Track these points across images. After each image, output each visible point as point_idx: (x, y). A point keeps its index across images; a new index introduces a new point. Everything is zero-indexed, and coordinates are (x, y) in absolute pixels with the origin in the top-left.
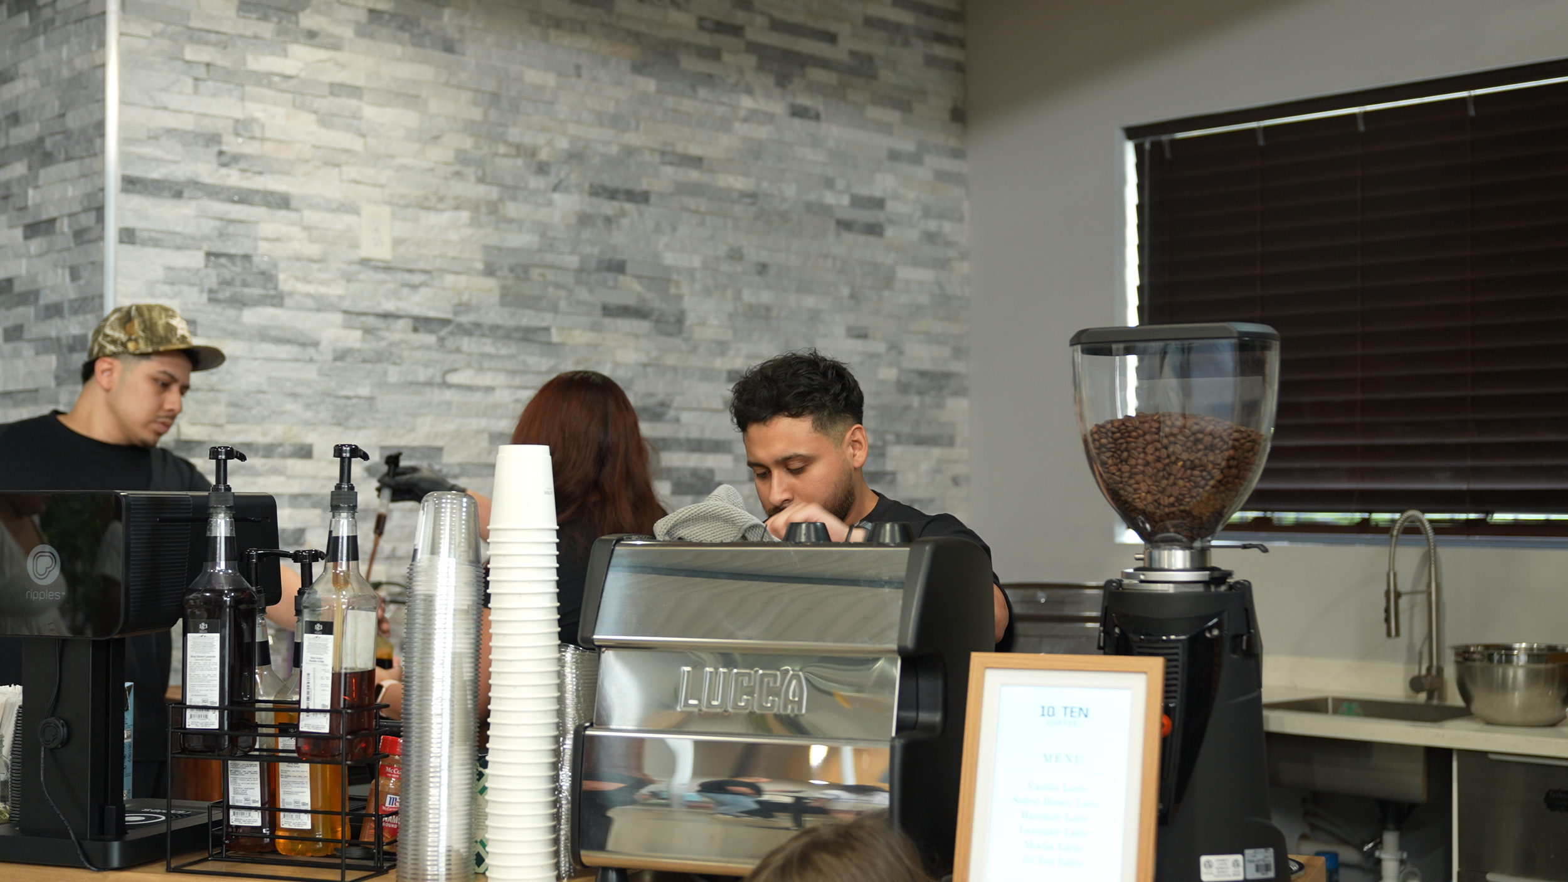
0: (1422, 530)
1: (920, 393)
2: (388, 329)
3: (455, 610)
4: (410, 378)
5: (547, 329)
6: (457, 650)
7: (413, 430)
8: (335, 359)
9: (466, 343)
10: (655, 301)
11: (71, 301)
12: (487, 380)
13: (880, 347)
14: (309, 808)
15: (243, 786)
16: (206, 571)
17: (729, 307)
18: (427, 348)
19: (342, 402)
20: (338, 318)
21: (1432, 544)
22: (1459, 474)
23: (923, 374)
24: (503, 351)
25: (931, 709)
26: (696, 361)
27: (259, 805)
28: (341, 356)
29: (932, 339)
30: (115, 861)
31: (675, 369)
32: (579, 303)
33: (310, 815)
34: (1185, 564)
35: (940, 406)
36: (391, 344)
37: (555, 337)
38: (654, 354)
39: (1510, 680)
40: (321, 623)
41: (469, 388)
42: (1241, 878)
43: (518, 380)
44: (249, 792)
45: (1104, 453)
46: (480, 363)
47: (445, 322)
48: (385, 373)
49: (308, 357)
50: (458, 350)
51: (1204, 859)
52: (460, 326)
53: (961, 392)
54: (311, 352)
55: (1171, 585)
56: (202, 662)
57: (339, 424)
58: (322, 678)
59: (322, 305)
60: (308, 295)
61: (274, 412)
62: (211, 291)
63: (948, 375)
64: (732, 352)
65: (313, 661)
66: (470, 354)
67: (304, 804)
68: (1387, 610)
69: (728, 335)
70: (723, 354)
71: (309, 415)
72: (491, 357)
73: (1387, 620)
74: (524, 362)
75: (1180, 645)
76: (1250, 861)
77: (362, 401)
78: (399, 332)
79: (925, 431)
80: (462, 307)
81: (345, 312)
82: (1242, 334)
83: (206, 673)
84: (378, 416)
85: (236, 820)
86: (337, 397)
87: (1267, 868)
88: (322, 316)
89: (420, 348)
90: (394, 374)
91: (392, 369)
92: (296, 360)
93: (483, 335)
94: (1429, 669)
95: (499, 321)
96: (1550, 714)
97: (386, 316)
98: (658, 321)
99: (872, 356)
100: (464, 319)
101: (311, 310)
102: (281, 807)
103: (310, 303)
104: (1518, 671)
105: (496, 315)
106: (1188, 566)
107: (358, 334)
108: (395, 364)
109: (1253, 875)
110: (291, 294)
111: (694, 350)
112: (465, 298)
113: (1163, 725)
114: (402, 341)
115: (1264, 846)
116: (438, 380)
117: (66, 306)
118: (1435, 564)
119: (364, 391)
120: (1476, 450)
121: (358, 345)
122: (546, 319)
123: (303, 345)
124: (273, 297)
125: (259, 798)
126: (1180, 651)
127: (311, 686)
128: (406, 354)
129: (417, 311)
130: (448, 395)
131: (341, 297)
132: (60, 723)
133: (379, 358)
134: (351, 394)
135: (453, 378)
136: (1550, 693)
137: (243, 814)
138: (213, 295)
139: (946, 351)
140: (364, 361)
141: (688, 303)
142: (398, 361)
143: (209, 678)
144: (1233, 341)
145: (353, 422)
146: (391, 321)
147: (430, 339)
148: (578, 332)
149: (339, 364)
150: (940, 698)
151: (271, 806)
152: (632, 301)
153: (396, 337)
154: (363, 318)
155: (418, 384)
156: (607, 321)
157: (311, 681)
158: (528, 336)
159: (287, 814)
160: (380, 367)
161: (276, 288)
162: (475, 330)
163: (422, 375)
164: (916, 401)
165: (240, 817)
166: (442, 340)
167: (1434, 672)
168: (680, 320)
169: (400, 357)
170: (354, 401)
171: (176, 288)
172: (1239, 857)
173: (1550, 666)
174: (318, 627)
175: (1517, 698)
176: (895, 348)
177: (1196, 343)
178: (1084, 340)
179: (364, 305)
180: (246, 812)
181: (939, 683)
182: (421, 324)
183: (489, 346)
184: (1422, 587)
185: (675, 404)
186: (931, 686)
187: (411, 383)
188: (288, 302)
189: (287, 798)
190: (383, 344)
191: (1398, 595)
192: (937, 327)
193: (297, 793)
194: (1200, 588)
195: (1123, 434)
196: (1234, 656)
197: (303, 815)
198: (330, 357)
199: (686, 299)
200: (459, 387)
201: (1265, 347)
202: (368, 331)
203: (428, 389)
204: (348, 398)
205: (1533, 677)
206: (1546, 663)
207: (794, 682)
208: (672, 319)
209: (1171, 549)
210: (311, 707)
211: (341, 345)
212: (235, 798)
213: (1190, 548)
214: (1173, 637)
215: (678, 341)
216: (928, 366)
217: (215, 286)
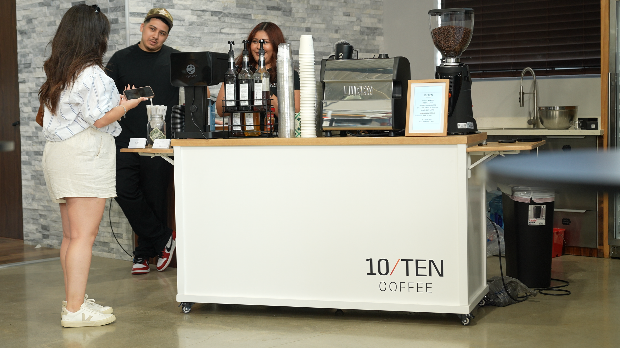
0: (532, 75)
1: (367, 35)
2: (204, 15)
3: (289, 76)
4: (211, 31)
5: (250, 14)
6: (290, 85)
7: (212, 47)
8: (189, 25)
9: (227, 19)
10: (283, 5)
11: (110, 8)
12: (233, 31)
13: (354, 19)
14: (253, 124)
15: (236, 121)
16: (229, 70)
17: (306, 6)
18: (216, 21)
19: (192, 38)
20: (190, 12)
21: (535, 78)
22: (544, 56)
23: (368, 28)
24: (238, 22)
25: (399, 94)
26: (296, 25)
27: (240, 125)
28: (191, 24)
29: (371, 16)
30: (211, 136)
31: (289, 27)
32: (259, 5)
33: (253, 126)
34: (454, 61)
35: (374, 39)
36: (205, 20)
37: (253, 18)
38: (283, 22)
39: (554, 115)
40: (259, 80)
41: (228, 34)
42: (466, 128)
43: (242, 31)
44: (237, 122)
45: (436, 35)
46: (231, 26)
47: (220, 13)
48: (204, 29)
49: (182, 25)
50: (224, 22)
51: (458, 124)
52: (225, 14)
53: (381, 34)
54: (182, 22)
55: (451, 66)
56: (230, 91)
57: (191, 46)
58: (260, 92)
59: (185, 8)
60: (181, 5)
61: (173, 42)
62: (154, 4)
63: (376, 29)
64: (307, 22)
65: (257, 89)
66: (228, 23)
67: (252, 124)
68: (520, 98)
69: (306, 16)
70: (304, 22)
71: (183, 43)
72: (234, 23)
73: (520, 102)
74: (244, 25)
75: (452, 78)
76: (468, 125)
77: (197, 38)
78: (207, 16)
79: (369, 48)
80: (225, 8)
81: (192, 10)
82: (466, 10)
83: (231, 93)
84: (202, 43)
85: (235, 129)
86: (190, 37)
87: (472, 126)
88: (185, 11)
89: (213, 21)
90: (206, 30)
91: (206, 28)
92: (178, 25)
93: (231, 17)
94: (534, 118)
95: (236, 12)
96: (565, 125)
97: (203, 11)
98: (284, 11)
99: (352, 22)
100: (226, 12)
101: (182, 9)
102: (246, 125)
103: (182, 7)
104: (557, 113)
105: (235, 10)
106: (455, 62)
107: (196, 17)
108: (206, 26)
109: (469, 128)
110: (176, 4)
111: (295, 21)
112: (226, 5)
113: (449, 95)
114: (208, 19)
115: (472, 122)
116: (219, 31)
117: (109, 9)
118: (536, 85)
119: (198, 35)
120: (549, 48)
121: (196, 21)
122: (250, 11)
123: (180, 20)
124: (171, 5)
125: (240, 123)
126: (453, 79)
127: (257, 95)
128: (209, 23)
129: (212, 9)
130: (222, 36)
131: (190, 5)
132: (195, 106)
133: (202, 24)
134: (194, 36)
135: (223, 31)
136: (566, 118)
137: (236, 127)
138: (155, 5)
139: (376, 20)
140: (198, 26)
141: (293, 5)
142: (207, 25)
143: (232, 94)
144: (464, 12)
145: (195, 45)
146: (205, 12)
147: (216, 18)
148: (260, 15)
149: (190, 26)
150: (401, 91)
151: (243, 125)
152: (276, 5)
153: (206, 18)
154: (197, 12)
155: (213, 32)
156: (268, 11)
157: (257, 93)
158: (245, 17)
159: (248, 126)
160: (202, 27)
161: (172, 3)
162: (229, 15)
163: (214, 30)
164: (366, 37)
165: (236, 128)
166: (220, 18)
167: (535, 119)
168: (291, 11)
169: (208, 24)
170: (195, 38)
171: (145, 3)
172: (466, 124)
173: (565, 110)
174: (258, 81)
175: (557, 120)
176: (359, 19)
177: (456, 12)
178: (431, 12)
179: (197, 8)
180: (237, 127)
181: (401, 88)
182: (214, 13)
183: (233, 20)
184: (532, 92)
185: (289, 39)
186: (399, 89)
187: (211, 32)
188: (176, 7)
189: (247, 123)
190: (203, 20)
191: (523, 93)
192: (372, 12)
193: (250, 121)
194: (457, 66)
195: (440, 30)
196: (465, 81)
197: (252, 126)
198: (188, 25)
199: (292, 4)
200: (225, 33)
201: (471, 13)
202: (198, 16)
203: (216, 34)
204: (193, 37)
205: (561, 114)
206: (565, 109)
207: (370, 88)
208: (288, 11)
209: (451, 58)
210: (257, 99)
211: (191, 20)
212: (234, 124)
213: (455, 58)
214: (451, 76)
215: (290, 18)
216: (370, 26)
217: (155, 2)
